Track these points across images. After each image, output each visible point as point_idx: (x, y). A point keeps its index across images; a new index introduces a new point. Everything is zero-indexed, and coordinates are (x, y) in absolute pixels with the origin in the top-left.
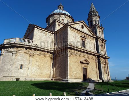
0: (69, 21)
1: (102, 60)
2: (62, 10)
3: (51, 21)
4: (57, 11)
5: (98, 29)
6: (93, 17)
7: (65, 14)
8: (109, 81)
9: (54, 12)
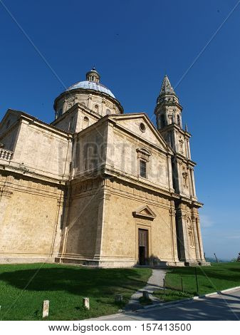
0: (111, 110)
1: (185, 210)
2: (97, 84)
3: (66, 107)
4: (84, 84)
5: (177, 136)
6: (167, 107)
7: (102, 94)
8: (200, 264)
9: (76, 87)
